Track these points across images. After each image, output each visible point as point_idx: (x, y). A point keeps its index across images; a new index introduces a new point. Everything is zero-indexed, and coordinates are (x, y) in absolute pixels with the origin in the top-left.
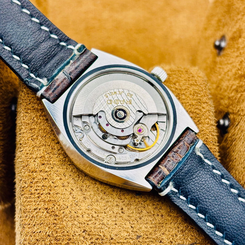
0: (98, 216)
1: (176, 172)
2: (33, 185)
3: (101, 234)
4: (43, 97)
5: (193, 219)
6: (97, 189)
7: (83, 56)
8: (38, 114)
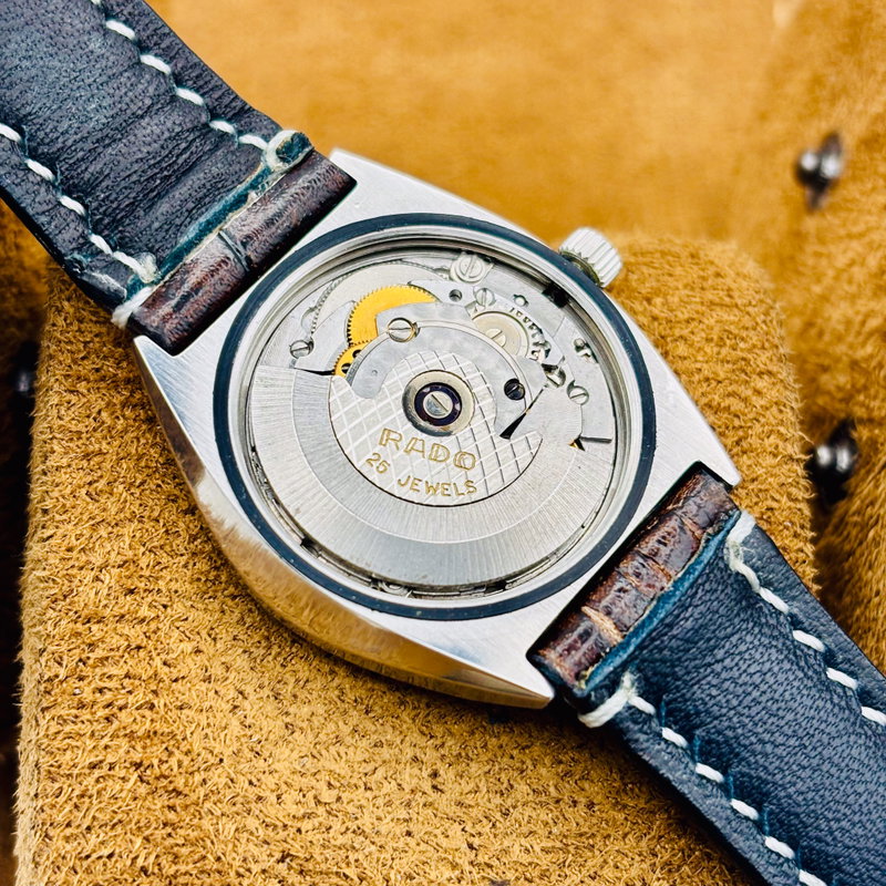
0: (339, 799)
1: (649, 635)
2: (87, 671)
3: (351, 872)
4: (135, 326)
5: (714, 819)
6: (337, 692)
7: (300, 176)
8: (118, 399)
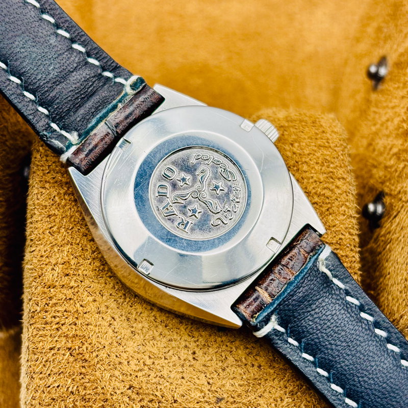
0: (153, 363)
1: (283, 299)
2: (49, 308)
3: (158, 394)
4: (69, 163)
5: (309, 376)
6: (153, 318)
7: (140, 96)
8: (62, 191)
